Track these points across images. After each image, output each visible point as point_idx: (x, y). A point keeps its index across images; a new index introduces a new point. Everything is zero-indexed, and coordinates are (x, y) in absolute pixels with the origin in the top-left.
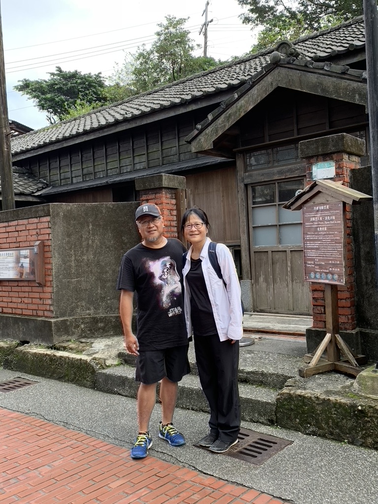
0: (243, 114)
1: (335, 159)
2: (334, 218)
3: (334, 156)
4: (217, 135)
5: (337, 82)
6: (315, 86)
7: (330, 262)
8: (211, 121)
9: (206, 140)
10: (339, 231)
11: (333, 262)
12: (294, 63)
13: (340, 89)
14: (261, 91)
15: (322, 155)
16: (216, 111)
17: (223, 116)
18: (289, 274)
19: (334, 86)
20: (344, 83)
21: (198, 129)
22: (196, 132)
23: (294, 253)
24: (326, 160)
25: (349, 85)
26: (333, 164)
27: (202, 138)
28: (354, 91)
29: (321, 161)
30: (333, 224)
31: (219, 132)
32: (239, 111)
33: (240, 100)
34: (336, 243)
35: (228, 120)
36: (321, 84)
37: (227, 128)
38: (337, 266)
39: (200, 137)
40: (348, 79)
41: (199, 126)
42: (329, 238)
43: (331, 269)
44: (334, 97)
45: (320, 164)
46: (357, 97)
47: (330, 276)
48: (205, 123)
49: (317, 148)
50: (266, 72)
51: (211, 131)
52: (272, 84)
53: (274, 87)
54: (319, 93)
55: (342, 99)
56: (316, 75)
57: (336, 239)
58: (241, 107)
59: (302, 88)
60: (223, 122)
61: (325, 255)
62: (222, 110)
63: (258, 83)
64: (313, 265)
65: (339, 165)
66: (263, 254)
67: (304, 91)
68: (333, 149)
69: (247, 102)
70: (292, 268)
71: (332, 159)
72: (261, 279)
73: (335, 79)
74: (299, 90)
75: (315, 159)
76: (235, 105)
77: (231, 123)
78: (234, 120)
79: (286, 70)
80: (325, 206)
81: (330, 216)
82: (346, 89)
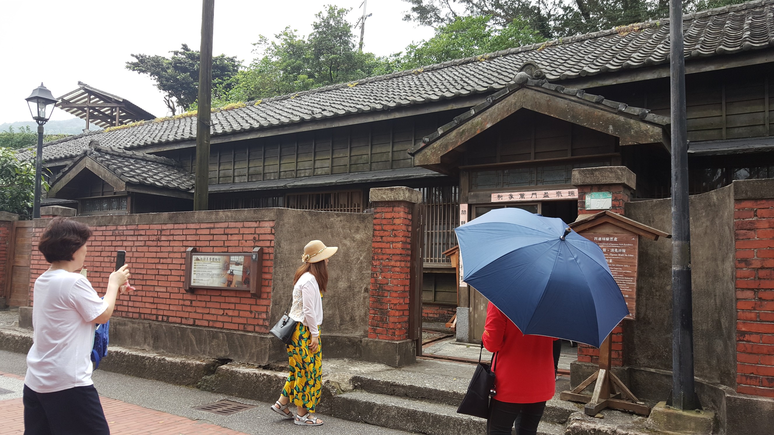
1: (612, 191)
2: (624, 251)
3: (611, 188)
4: (447, 150)
5: (589, 111)
6: (565, 112)
8: (441, 135)
9: (433, 154)
12: (543, 86)
13: (592, 118)
14: (502, 110)
15: (596, 187)
16: (447, 127)
17: (455, 131)
19: (586, 114)
20: (598, 112)
21: (424, 142)
22: (422, 145)
24: (601, 191)
25: (602, 115)
26: (609, 195)
27: (428, 151)
29: (595, 191)
30: (622, 257)
31: (449, 147)
32: (475, 129)
33: (477, 117)
35: (461, 135)
36: (572, 110)
37: (459, 144)
39: (426, 150)
40: (602, 109)
41: (427, 140)
45: (595, 194)
46: (611, 128)
48: (433, 137)
50: (510, 92)
51: (440, 146)
52: (515, 104)
53: (518, 107)
56: (567, 101)
58: (477, 124)
59: (549, 112)
60: (455, 137)
62: (454, 125)
63: (499, 102)
65: (616, 197)
67: (551, 115)
69: (485, 120)
71: (608, 191)
73: (587, 108)
74: (547, 114)
75: (589, 189)
76: (470, 122)
77: (465, 139)
79: (533, 92)
80: (612, 238)
81: (618, 248)
82: (599, 119)
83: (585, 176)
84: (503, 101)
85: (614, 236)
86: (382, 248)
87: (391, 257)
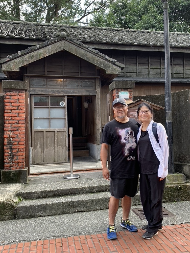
0: (42, 57)
1: (129, 91)
3: (129, 90)
4: (23, 64)
6: (83, 55)
8: (20, 56)
9: (15, 66)
12: (74, 41)
13: (95, 60)
14: (54, 49)
15: (124, 88)
16: (24, 51)
17: (28, 55)
18: (56, 143)
19: (92, 58)
21: (9, 58)
23: (58, 132)
24: (125, 91)
25: (99, 59)
26: (128, 93)
27: (11, 64)
28: (101, 62)
29: (123, 91)
31: (25, 63)
32: (39, 55)
33: (40, 50)
35: (32, 58)
36: (86, 55)
37: (30, 62)
39: (10, 63)
40: (98, 57)
41: (11, 57)
44: (92, 62)
45: (123, 92)
48: (15, 56)
49: (123, 85)
50: (58, 40)
51: (19, 61)
52: (60, 47)
53: (62, 49)
54: (85, 59)
55: (96, 65)
56: (84, 50)
58: (41, 53)
59: (76, 54)
60: (28, 58)
62: (28, 51)
63: (52, 44)
65: (131, 94)
66: (39, 133)
67: (78, 56)
69: (45, 52)
70: (57, 140)
71: (128, 91)
72: (38, 147)
73: (93, 55)
74: (75, 54)
75: (120, 89)
76: (37, 51)
77: (34, 60)
78: (36, 59)
79: (69, 43)
82: (98, 61)
83: (118, 84)
84: (54, 44)
86: (12, 117)
87: (19, 121)
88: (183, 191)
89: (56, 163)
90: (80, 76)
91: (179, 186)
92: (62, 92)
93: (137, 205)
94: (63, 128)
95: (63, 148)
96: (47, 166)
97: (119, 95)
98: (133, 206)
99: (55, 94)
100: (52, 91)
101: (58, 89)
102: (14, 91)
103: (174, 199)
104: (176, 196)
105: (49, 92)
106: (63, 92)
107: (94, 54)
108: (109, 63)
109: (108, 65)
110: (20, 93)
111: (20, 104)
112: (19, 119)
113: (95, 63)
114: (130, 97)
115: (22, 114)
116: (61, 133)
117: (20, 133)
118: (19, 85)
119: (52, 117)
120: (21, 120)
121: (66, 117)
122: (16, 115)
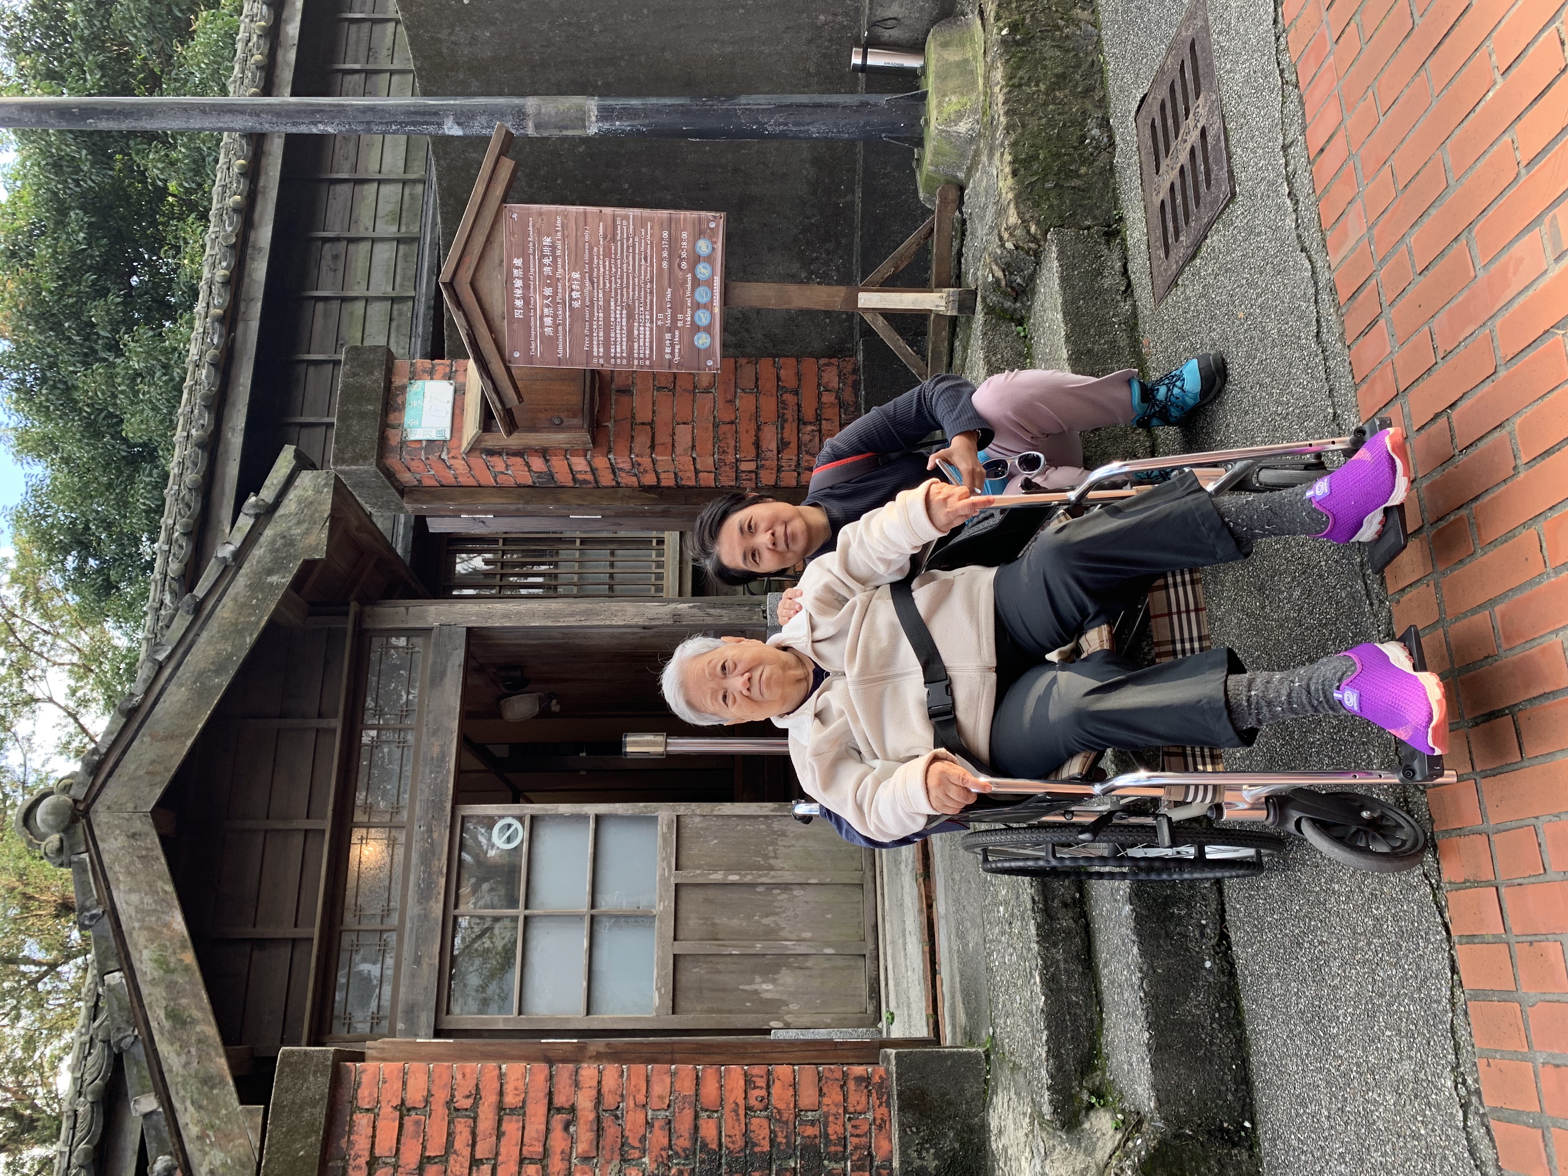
0: (189, 957)
1: (406, 381)
2: (547, 241)
3: (398, 381)
4: (222, 1081)
5: (214, 631)
6: (201, 693)
7: (665, 264)
8: (161, 1104)
10: (581, 223)
11: (665, 254)
13: (236, 624)
14: (141, 877)
15: (385, 412)
16: (135, 1071)
17: (164, 1048)
19: (223, 637)
23: (683, 860)
24: (404, 404)
25: (235, 600)
26: (417, 386)
27: (209, 1160)
28: (256, 586)
29: (401, 418)
31: (213, 1070)
32: (173, 971)
33: (136, 965)
34: (614, 239)
35: (184, 1023)
36: (201, 673)
38: (676, 239)
40: (219, 600)
41: (164, 1161)
42: (601, 266)
43: (684, 265)
44: (249, 640)
45: (410, 419)
47: (703, 271)
48: (158, 1138)
49: (363, 415)
51: (199, 1108)
52: (134, 836)
53: (147, 827)
54: (223, 681)
55: (266, 618)
56: (171, 688)
57: (605, 237)
58: (162, 963)
59: (187, 736)
60: (184, 1046)
61: (645, 284)
62: (139, 1050)
63: (108, 888)
64: (673, 336)
65: (424, 371)
67: (200, 726)
68: (378, 375)
69: (154, 934)
71: (404, 388)
73: (205, 635)
74: (189, 742)
75: (391, 433)
76: (145, 990)
77: (202, 1009)
78: (196, 995)
79: (112, 781)
80: (516, 272)
81: (543, 256)
82: (243, 606)
83: (355, 442)
84: (109, 875)
85: (511, 267)
86: (522, 1161)
87: (559, 1110)
88: (1032, 16)
89: (869, 874)
90: (337, 724)
91: (999, 33)
92: (431, 837)
93: (1129, 285)
94: (660, 833)
95: (784, 834)
96: (889, 931)
97: (430, 442)
98: (1134, 306)
99: (443, 881)
100: (425, 895)
101: (415, 857)
102: (343, 1143)
103: (1085, 66)
104: (1067, 51)
105: (425, 917)
106: (430, 831)
107: (201, 629)
108: (262, 539)
109: (274, 541)
110: (365, 1097)
111: (441, 1096)
112: (542, 1109)
113: (258, 623)
114: (449, 377)
115: (509, 1088)
116: (685, 844)
117: (641, 1098)
118: (302, 1108)
119: (587, 899)
120: (550, 1094)
121: (592, 809)
122: (511, 1126)
